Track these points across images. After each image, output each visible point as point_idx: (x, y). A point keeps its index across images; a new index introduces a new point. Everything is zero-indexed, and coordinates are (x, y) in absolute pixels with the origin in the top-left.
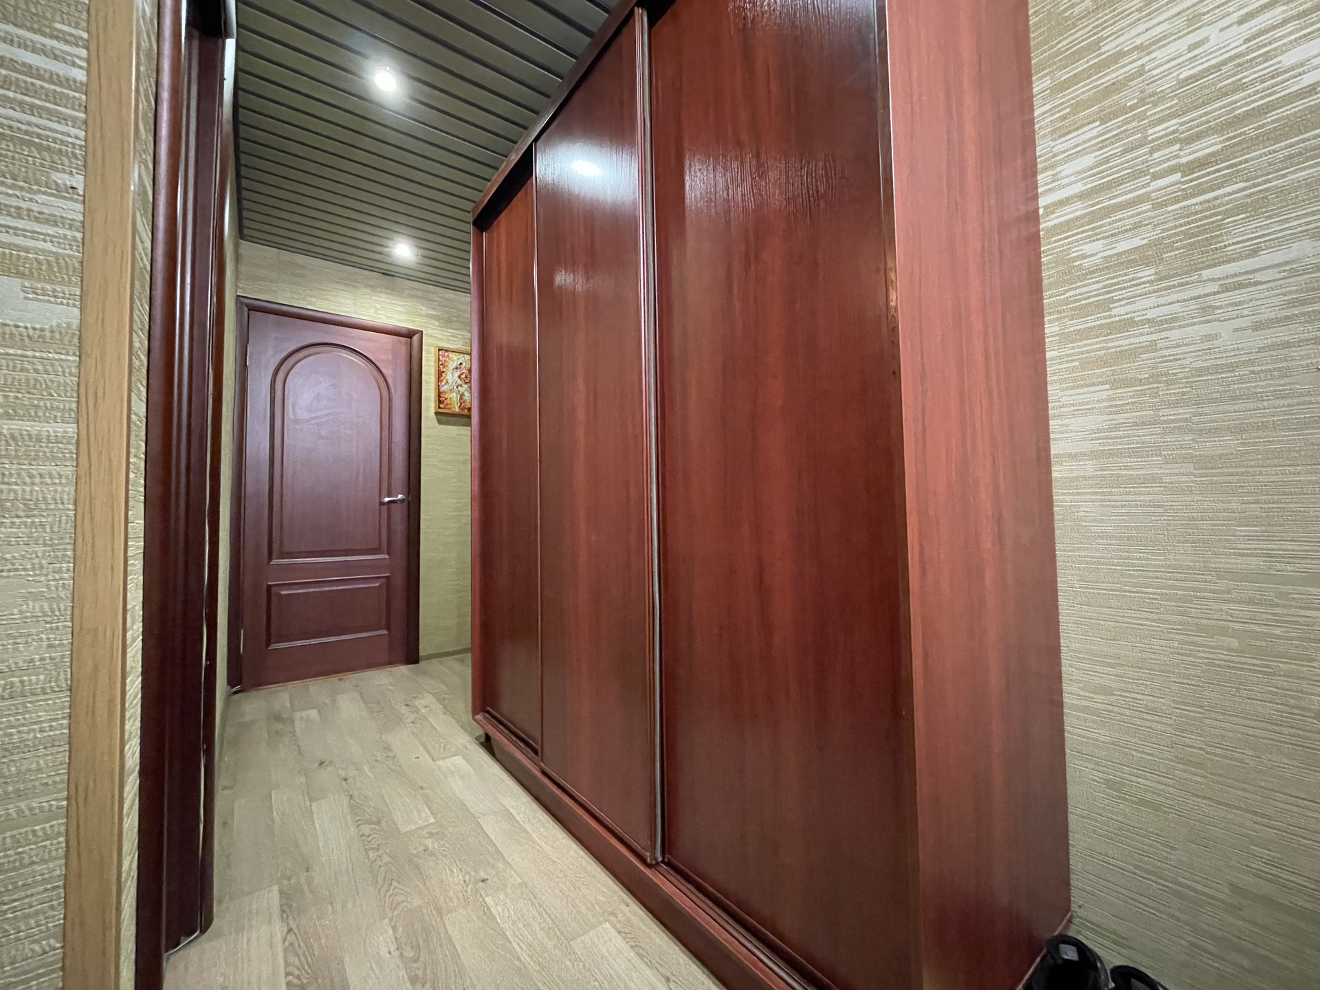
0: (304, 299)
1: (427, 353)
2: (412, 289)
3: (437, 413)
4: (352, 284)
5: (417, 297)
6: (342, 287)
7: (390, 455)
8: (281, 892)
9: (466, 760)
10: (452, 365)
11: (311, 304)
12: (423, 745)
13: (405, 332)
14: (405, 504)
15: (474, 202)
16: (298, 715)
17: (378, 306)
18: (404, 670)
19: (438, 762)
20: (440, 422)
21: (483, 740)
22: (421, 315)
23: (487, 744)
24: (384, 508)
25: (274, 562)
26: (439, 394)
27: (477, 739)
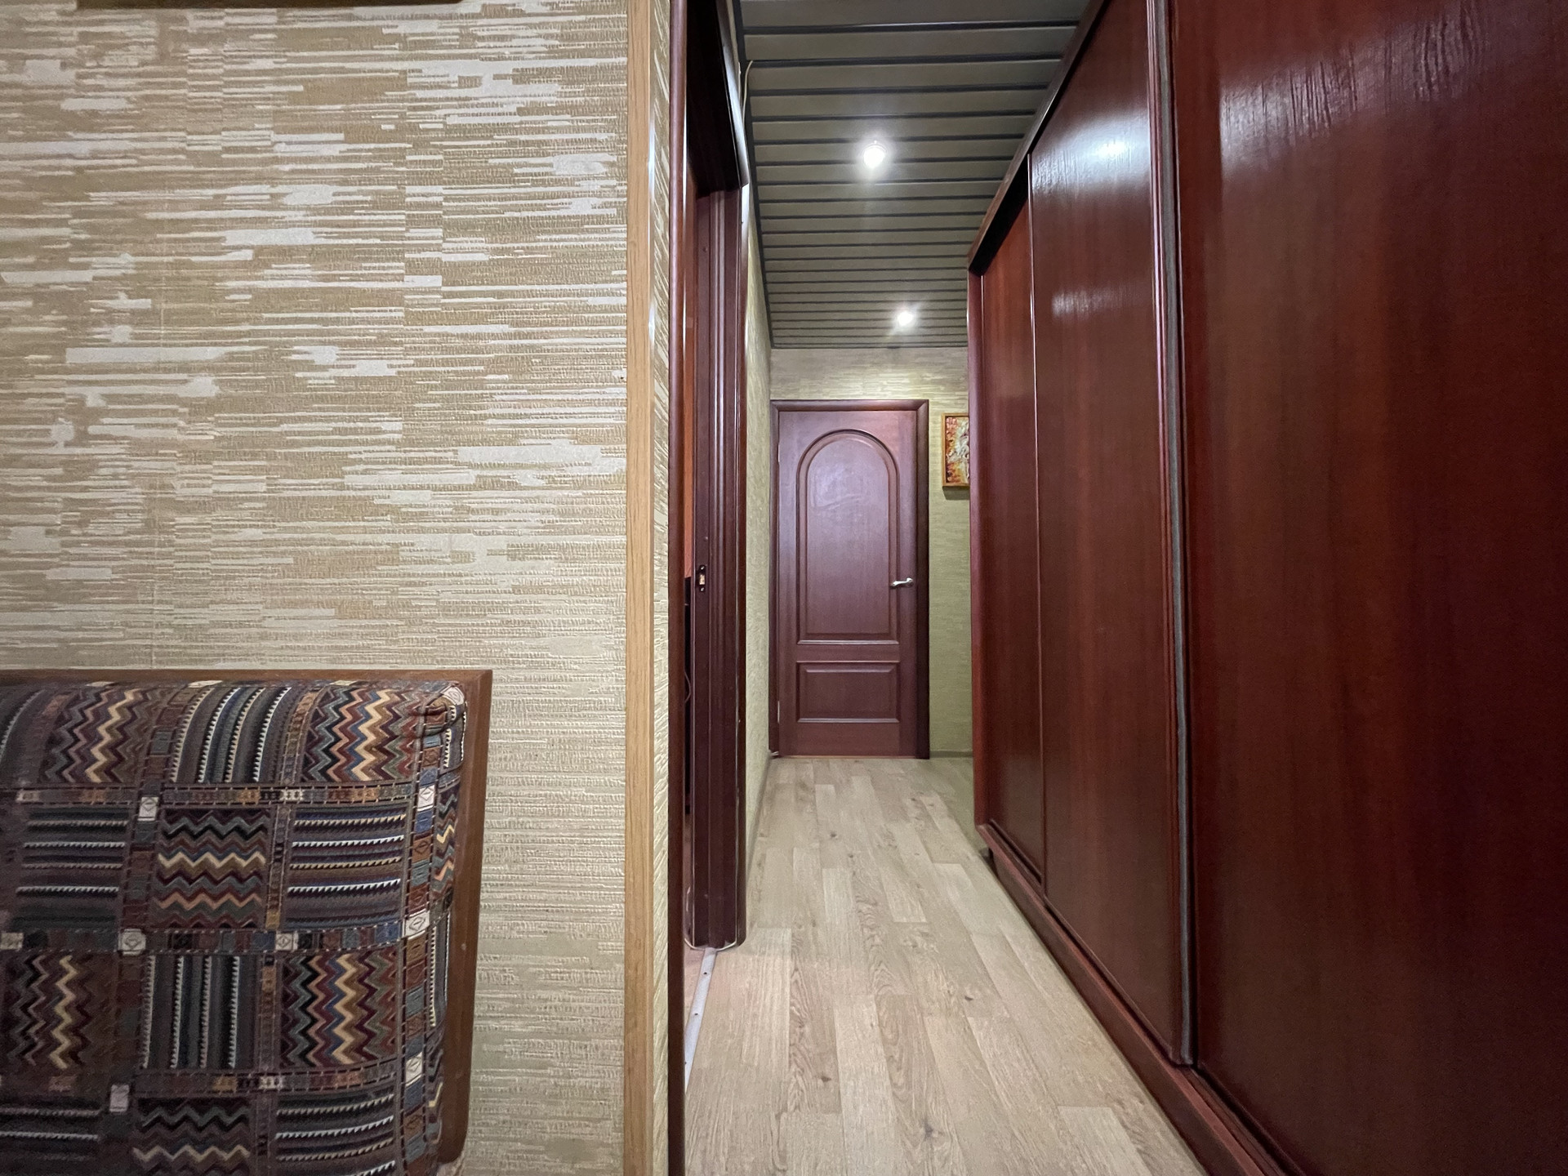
0: (819, 392)
1: (934, 423)
2: (918, 356)
3: (945, 488)
4: (859, 364)
5: (921, 364)
6: (851, 371)
7: (898, 537)
8: (793, 935)
9: (966, 869)
10: (960, 431)
11: (827, 394)
12: (924, 843)
13: (910, 404)
14: (914, 588)
15: (970, 243)
16: (818, 787)
17: (885, 383)
18: (913, 763)
19: (936, 865)
20: (948, 497)
21: (987, 854)
22: (927, 383)
23: (990, 860)
24: (894, 591)
25: (802, 642)
26: (947, 466)
27: (980, 852)
